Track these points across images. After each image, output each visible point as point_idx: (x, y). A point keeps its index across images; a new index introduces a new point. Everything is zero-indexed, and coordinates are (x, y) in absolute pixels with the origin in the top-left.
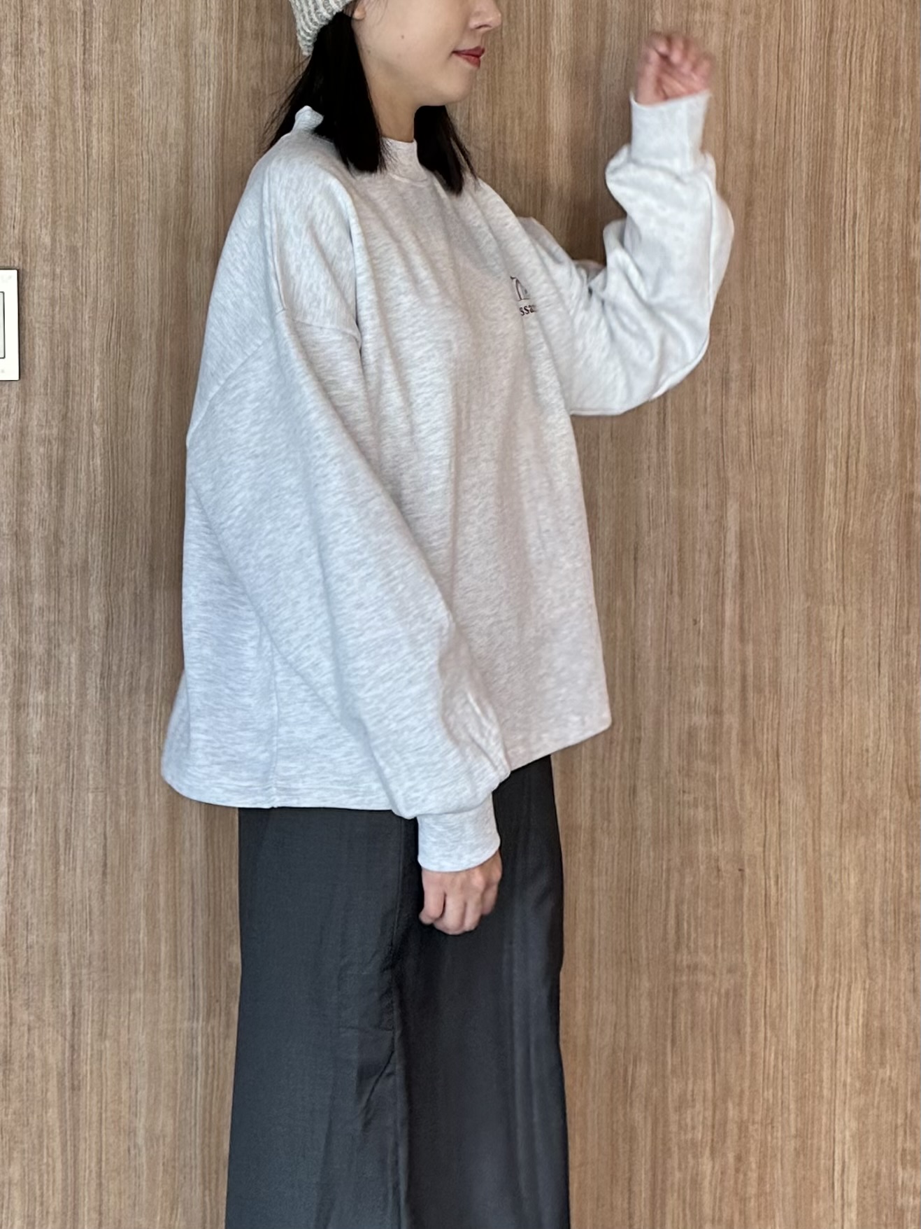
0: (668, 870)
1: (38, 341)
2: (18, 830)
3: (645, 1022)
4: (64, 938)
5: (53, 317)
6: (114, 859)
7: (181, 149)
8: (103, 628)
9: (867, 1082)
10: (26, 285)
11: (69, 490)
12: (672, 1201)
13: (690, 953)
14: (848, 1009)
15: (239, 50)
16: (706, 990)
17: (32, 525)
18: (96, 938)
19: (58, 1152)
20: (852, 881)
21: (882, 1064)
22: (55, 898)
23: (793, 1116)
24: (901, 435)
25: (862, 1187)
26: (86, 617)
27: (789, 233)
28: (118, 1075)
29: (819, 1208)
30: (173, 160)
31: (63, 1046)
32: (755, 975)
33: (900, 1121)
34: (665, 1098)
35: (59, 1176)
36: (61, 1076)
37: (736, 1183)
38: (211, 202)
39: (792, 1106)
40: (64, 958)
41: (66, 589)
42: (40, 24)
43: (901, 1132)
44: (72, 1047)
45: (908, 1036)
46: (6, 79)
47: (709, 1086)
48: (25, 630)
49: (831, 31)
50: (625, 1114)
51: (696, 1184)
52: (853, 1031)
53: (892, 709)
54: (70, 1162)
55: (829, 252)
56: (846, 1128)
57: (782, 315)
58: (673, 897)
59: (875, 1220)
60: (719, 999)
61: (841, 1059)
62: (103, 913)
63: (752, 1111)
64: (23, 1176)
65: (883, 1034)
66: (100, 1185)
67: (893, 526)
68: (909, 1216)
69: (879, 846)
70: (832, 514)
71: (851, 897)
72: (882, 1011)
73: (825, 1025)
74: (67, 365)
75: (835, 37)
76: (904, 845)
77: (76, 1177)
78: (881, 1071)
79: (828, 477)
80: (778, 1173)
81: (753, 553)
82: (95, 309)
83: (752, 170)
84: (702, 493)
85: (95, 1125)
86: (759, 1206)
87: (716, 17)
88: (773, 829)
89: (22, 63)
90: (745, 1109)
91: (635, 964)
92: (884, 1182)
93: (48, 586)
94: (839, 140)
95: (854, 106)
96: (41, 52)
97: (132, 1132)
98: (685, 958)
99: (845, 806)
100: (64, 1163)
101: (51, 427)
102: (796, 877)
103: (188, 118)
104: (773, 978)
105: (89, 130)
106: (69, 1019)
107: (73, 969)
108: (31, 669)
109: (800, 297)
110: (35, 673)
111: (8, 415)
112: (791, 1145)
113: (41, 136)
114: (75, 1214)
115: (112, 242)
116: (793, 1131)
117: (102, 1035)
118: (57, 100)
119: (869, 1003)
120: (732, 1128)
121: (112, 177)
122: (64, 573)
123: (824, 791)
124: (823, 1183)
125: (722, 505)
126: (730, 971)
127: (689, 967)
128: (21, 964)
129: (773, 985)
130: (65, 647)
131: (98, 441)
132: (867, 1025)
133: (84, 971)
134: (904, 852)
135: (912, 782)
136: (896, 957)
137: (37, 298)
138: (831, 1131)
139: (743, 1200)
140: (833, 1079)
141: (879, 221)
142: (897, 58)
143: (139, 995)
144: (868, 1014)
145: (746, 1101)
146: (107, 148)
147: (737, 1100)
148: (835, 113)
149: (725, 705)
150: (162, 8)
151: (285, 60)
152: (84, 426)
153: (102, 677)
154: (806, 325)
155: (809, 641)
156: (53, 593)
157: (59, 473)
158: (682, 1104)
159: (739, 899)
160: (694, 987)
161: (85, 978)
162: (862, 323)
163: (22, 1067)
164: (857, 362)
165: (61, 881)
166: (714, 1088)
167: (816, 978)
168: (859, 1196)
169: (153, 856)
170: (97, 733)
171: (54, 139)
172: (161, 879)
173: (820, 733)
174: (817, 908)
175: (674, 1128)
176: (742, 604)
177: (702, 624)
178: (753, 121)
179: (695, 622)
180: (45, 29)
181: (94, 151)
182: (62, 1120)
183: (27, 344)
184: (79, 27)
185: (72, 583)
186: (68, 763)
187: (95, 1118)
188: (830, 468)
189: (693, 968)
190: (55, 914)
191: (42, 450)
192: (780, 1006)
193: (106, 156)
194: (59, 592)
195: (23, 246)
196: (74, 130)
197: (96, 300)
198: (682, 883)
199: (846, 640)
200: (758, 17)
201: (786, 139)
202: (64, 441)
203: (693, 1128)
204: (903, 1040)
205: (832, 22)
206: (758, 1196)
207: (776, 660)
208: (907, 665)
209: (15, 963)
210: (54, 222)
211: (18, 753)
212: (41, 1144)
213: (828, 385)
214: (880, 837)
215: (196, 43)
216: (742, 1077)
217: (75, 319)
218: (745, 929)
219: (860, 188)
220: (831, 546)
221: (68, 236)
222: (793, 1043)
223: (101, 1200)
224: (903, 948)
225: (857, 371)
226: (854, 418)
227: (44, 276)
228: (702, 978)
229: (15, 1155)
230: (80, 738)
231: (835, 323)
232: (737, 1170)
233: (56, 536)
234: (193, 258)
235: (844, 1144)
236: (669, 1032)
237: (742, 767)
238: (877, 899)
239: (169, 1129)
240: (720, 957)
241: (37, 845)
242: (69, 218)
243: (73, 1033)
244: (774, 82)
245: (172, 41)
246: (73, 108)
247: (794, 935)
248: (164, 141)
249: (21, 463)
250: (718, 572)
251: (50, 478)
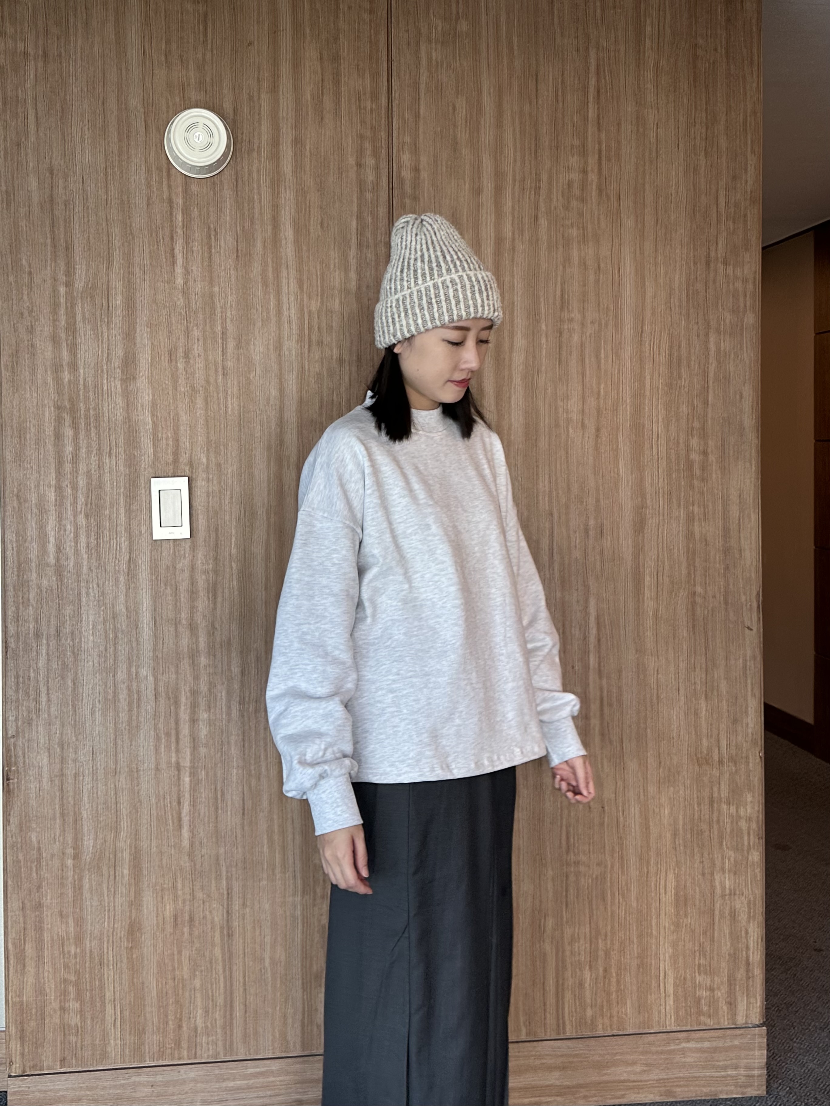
0: (561, 807)
1: (201, 517)
2: (195, 790)
3: (551, 894)
4: (222, 850)
5: (208, 503)
6: (249, 804)
7: (278, 407)
8: (240, 676)
9: (677, 926)
10: (193, 485)
11: (219, 599)
12: (568, 995)
13: (575, 855)
14: (665, 885)
15: (309, 351)
16: (585, 876)
17: (199, 618)
18: (240, 850)
19: (221, 971)
20: (666, 812)
21: (686, 916)
22: (216, 827)
23: (635, 946)
24: (687, 559)
25: (676, 985)
26: (230, 669)
27: (621, 446)
28: (254, 928)
29: (651, 998)
30: (274, 413)
31: (223, 911)
32: (612, 867)
33: (696, 948)
34: (562, 937)
35: (222, 985)
36: (222, 928)
37: (604, 985)
38: (295, 438)
39: (635, 940)
40: (222, 862)
41: (219, 655)
42: (198, 340)
43: (697, 954)
44: (228, 912)
45: (700, 900)
46: (180, 371)
47: (588, 930)
48: (196, 678)
49: (642, 332)
50: (540, 947)
51: (581, 985)
52: (668, 898)
53: (686, 714)
54: (228, 977)
55: (643, 457)
56: (666, 951)
57: (618, 492)
58: (564, 823)
59: (684, 1004)
60: (592, 880)
61: (662, 913)
62: (243, 836)
63: (612, 944)
64: (202, 985)
65: (686, 899)
66: (245, 990)
67: (685, 611)
68: (703, 1002)
69: (681, 792)
70: (649, 605)
71: (665, 821)
72: (685, 886)
73: (653, 894)
74: (217, 529)
75: (644, 335)
76: (695, 792)
77: (232, 985)
78: (685, 920)
79: (647, 583)
80: (628, 979)
81: (605, 627)
82: (231, 498)
83: (599, 411)
84: (575, 594)
85: (241, 956)
86: (618, 997)
87: (576, 326)
88: (620, 783)
89: (189, 362)
90: (609, 943)
91: (544, 861)
92: (689, 983)
93: (209, 653)
94: (648, 393)
95: (656, 375)
96: (199, 355)
97: (262, 960)
98: (572, 857)
99: (661, 770)
100: (225, 977)
101: (208, 564)
102: (635, 810)
103: (281, 390)
104: (622, 867)
105: (226, 398)
106: (225, 897)
107: (227, 868)
108: (200, 699)
109: (628, 482)
110: (202, 703)
111: (185, 557)
112: (635, 962)
113: (200, 402)
114: (231, 1006)
115: (241, 460)
116: (636, 955)
117: (244, 905)
118: (208, 382)
119: (678, 881)
120: (601, 953)
121: (240, 424)
122: (218, 646)
123: (649, 761)
124: (654, 984)
125: (587, 601)
126: (598, 864)
127: (575, 863)
128: (198, 866)
129: (623, 872)
130: (219, 687)
131: (235, 571)
132: (677, 894)
133: (234, 869)
134: (695, 796)
135: (699, 756)
136: (692, 855)
137: (198, 492)
138: (657, 955)
139: (609, 994)
140: (658, 924)
141: (672, 438)
142: (680, 347)
143: (265, 882)
144: (677, 887)
145: (609, 937)
146: (236, 408)
147: (604, 938)
148: (645, 378)
149: (592, 714)
150: (265, 330)
151: (334, 357)
152: (227, 563)
153: (240, 704)
154: (632, 498)
155: (638, 677)
156: (211, 657)
157: (213, 590)
158: (573, 940)
159: (602, 824)
160: (577, 874)
161: (234, 873)
162: (663, 496)
163: (200, 923)
164: (661, 518)
165: (219, 819)
166: (590, 931)
167: (647, 868)
168: (674, 991)
169: (270, 803)
170: (238, 735)
171: (207, 403)
172: (275, 817)
173: (646, 728)
174: (646, 827)
175: (568, 953)
176: (599, 657)
177: (577, 668)
178: (599, 384)
179: (573, 667)
180: (201, 343)
181: (229, 410)
182: (223, 954)
183: (194, 518)
184: (220, 341)
185: (222, 652)
186: (222, 752)
187: (241, 953)
188: (647, 578)
189: (577, 863)
190: (217, 837)
191: (203, 577)
192: (627, 884)
193: (236, 412)
194: (215, 656)
195: (191, 464)
196: (218, 399)
197: (232, 494)
198: (569, 815)
199: (659, 676)
200: (600, 324)
201: (618, 394)
202: (216, 572)
203: (579, 954)
204: (697, 903)
205: (642, 327)
206: (617, 991)
207: (620, 688)
208: (695, 690)
209: (195, 865)
210: (208, 450)
211: (194, 747)
212: (212, 967)
213: (645, 531)
214: (682, 788)
215: (285, 348)
216: (606, 925)
217: (221, 504)
218: (606, 841)
219: (660, 420)
220: (649, 622)
221: (216, 457)
222: (634, 904)
223: (246, 998)
224: (696, 850)
225: (661, 523)
226: (660, 550)
227: (203, 480)
228: (582, 869)
229: (197, 973)
230: (228, 738)
231: (648, 496)
232: (605, 977)
233: (213, 625)
234: (286, 467)
235: (665, 961)
236: (564, 900)
237: (602, 748)
238: (681, 823)
239: (283, 958)
240: (592, 856)
241: (205, 798)
242: (215, 448)
243: (228, 904)
244: (610, 361)
245: (271, 347)
246: (217, 387)
247: (634, 844)
248: (268, 403)
249: (192, 584)
250: (585, 638)
251: (208, 593)
